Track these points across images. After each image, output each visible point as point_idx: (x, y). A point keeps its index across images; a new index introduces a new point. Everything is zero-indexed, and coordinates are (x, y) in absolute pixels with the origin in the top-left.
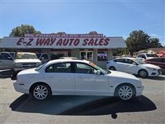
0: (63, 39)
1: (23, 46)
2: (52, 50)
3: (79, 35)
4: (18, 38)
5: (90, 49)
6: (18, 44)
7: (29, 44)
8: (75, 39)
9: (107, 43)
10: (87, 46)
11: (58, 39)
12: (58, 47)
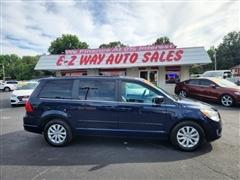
0: (115, 55)
1: (64, 67)
2: (101, 70)
3: (138, 48)
4: (58, 57)
5: (153, 68)
6: (58, 64)
7: (71, 64)
8: (132, 53)
9: (180, 58)
10: (149, 64)
11: (108, 55)
12: (109, 66)
